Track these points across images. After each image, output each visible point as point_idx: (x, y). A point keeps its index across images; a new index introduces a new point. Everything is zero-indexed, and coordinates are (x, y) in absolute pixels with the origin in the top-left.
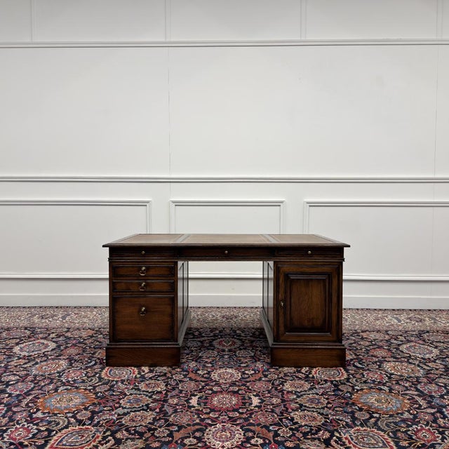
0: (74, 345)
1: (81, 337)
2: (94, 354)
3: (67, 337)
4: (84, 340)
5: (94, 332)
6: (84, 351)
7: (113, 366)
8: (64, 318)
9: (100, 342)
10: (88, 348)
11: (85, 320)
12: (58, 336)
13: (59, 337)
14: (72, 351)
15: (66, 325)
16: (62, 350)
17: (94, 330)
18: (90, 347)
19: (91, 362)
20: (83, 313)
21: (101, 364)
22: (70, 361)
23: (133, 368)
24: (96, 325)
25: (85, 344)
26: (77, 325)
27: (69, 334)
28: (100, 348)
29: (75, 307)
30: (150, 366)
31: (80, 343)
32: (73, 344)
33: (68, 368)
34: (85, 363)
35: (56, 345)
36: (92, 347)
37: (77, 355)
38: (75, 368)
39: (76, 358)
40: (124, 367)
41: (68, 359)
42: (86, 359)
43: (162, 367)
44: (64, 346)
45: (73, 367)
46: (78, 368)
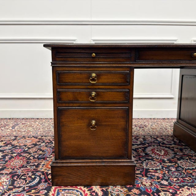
0: (19, 155)
1: (25, 146)
2: (37, 166)
3: (14, 147)
4: (29, 148)
5: (37, 140)
6: (28, 163)
7: (60, 186)
8: (13, 127)
9: (43, 151)
10: (32, 158)
11: (30, 129)
12: (6, 144)
13: (7, 146)
14: (17, 162)
15: (15, 133)
16: (6, 162)
17: (37, 138)
18: (34, 158)
19: (35, 178)
20: (29, 123)
21: (46, 181)
22: (13, 177)
23: (82, 187)
24: (39, 133)
25: (30, 154)
26: (23, 133)
27: (15, 143)
28: (44, 159)
29: (23, 119)
30: (102, 185)
31: (25, 152)
32: (18, 153)
33: (10, 189)
34: (28, 180)
35: (2, 155)
36: (36, 156)
37: (20, 168)
38: (17, 189)
39: (19, 172)
40: (72, 186)
41: (10, 173)
42: (30, 174)
43: (115, 185)
44: (9, 157)
45: (15, 187)
46: (21, 189)
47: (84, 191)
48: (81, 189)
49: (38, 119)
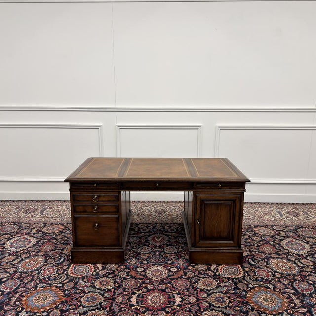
0: (49, 241)
1: (54, 233)
2: (63, 250)
3: (45, 233)
4: (57, 235)
5: (63, 227)
6: (56, 247)
7: (76, 263)
8: (42, 212)
9: (67, 238)
10: (58, 243)
11: (57, 214)
12: (38, 232)
13: (38, 233)
14: (48, 247)
15: (44, 220)
16: (40, 246)
17: (63, 225)
18: (60, 244)
19: (61, 258)
20: (56, 208)
21: (68, 260)
22: (46, 257)
23: (90, 264)
24: (65, 220)
25: (57, 240)
26: (51, 220)
27: (45, 230)
28: (68, 244)
29: (50, 201)
30: (103, 263)
31: (54, 238)
32: (48, 240)
33: (45, 265)
34: (57, 259)
35: (36, 241)
36: (62, 242)
37: (51, 251)
38: (50, 265)
39: (50, 254)
40: (84, 263)
41: (44, 255)
42: (58, 256)
43: (111, 263)
44: (42, 242)
45: (48, 264)
46: (52, 265)
47: (91, 267)
48: (89, 265)
49: (65, 201)
